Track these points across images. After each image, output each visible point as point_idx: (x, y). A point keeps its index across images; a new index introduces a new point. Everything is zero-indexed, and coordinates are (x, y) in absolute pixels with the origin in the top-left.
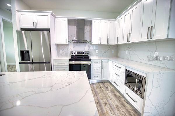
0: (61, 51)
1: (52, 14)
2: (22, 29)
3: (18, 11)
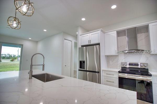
0: (111, 63)
1: (102, 31)
3: (81, 35)
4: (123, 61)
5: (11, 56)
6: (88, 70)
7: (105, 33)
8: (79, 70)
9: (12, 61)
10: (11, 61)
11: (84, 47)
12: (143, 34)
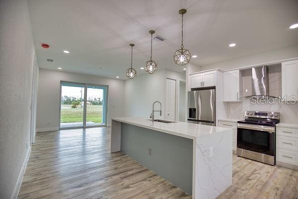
0: (232, 111)
1: (219, 70)
2: (193, 89)
3: (190, 75)
4: (249, 110)
5: (70, 100)
6: (200, 119)
7: (224, 72)
8: (188, 120)
9: (74, 107)
10: (72, 107)
11: (195, 92)
12: (277, 73)
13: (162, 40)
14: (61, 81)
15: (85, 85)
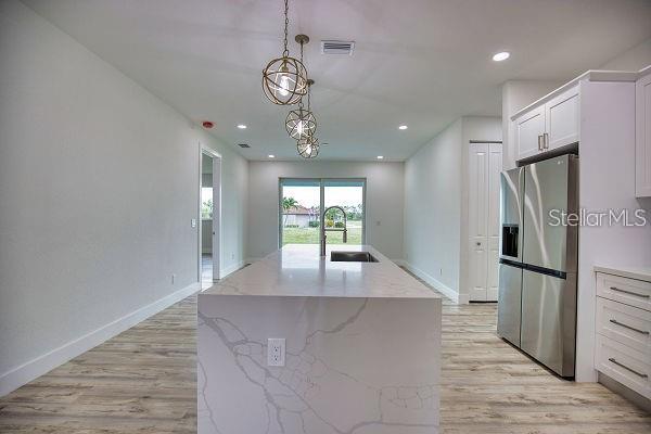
13: (347, 47)
14: (280, 179)
15: (322, 181)
